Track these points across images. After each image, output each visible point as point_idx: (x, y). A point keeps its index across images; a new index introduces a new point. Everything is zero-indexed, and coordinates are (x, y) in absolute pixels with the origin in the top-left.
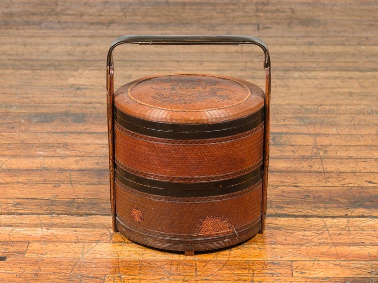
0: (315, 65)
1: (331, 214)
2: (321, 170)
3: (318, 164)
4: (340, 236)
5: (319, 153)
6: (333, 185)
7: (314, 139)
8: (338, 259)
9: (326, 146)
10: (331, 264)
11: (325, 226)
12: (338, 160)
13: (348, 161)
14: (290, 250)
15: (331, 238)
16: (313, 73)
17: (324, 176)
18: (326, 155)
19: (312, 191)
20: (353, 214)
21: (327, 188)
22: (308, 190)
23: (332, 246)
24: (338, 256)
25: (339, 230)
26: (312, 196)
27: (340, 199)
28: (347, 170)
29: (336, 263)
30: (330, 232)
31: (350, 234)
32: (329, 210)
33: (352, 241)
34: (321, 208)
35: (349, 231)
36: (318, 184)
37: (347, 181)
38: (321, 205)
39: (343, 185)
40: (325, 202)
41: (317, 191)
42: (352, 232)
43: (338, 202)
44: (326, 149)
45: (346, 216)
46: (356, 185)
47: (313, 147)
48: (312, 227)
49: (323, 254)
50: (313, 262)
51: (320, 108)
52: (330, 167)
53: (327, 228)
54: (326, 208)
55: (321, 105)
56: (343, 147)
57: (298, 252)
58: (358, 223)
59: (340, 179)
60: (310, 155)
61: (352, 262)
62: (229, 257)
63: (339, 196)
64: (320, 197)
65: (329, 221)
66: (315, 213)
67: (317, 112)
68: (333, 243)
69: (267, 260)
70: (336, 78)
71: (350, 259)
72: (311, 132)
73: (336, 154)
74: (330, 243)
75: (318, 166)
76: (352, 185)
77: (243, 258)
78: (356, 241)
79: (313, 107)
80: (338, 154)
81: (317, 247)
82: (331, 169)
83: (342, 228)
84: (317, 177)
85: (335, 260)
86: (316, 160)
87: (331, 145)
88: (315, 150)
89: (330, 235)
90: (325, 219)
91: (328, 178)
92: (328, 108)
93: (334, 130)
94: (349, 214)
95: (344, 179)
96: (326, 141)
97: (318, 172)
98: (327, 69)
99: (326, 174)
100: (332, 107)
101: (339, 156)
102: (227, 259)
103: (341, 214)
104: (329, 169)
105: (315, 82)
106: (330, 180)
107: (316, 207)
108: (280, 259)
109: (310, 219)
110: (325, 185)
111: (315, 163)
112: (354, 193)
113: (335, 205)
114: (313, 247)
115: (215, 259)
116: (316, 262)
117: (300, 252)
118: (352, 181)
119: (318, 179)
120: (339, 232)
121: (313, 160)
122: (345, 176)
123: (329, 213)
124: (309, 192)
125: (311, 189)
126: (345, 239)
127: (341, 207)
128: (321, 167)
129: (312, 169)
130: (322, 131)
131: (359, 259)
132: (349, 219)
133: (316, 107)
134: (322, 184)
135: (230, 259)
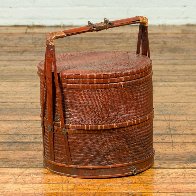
0: (176, 78)
1: (174, 167)
2: (171, 141)
3: (169, 138)
4: (178, 179)
5: (170, 131)
6: (178, 150)
7: (168, 123)
8: (174, 192)
9: (176, 127)
10: (168, 194)
11: (168, 173)
12: (183, 136)
13: (190, 136)
14: (141, 187)
15: (171, 180)
16: (174, 83)
17: (172, 145)
18: (176, 132)
19: (162, 154)
20: (189, 167)
21: (173, 152)
22: (159, 153)
23: (171, 184)
24: (174, 190)
25: (177, 176)
26: (162, 157)
27: (181, 158)
28: (189, 141)
29: (172, 193)
30: (171, 177)
31: (185, 177)
32: (172, 164)
33: (185, 182)
34: (167, 163)
35: (185, 176)
36: (167, 149)
37: (188, 148)
38: (167, 162)
39: (185, 150)
40: (170, 160)
41: (166, 154)
42: (186, 177)
43: (180, 160)
44: (176, 129)
45: (184, 168)
46: (194, 150)
47: (167, 128)
48: (159, 174)
49: (164, 189)
50: (156, 193)
51: (175, 104)
52: (177, 139)
53: (169, 174)
54: (171, 163)
55: (177, 102)
56: (189, 128)
57: (147, 188)
58: (191, 172)
59: (183, 147)
60: (164, 132)
61: (183, 193)
62: (98, 191)
63: (181, 157)
64: (167, 157)
65: (171, 171)
66: (162, 166)
67: (173, 107)
68: (172, 183)
69: (124, 192)
70: (191, 86)
71: (182, 191)
72: (167, 119)
73: (183, 132)
74: (169, 183)
75: (168, 139)
76: (191, 150)
77: (107, 191)
78: (188, 182)
79: (170, 104)
80: (184, 132)
81: (160, 185)
82: (178, 141)
83: (180, 175)
84: (167, 145)
85: (172, 192)
86: (167, 136)
87: (180, 127)
88: (168, 130)
89: (171, 178)
90: (168, 170)
91: (175, 146)
92: (181, 104)
93: (184, 118)
94: (186, 166)
95: (186, 146)
96: (177, 124)
97: (168, 143)
98: (185, 80)
99: (173, 144)
100: (184, 104)
101: (185, 133)
102: (96, 192)
103: (180, 167)
104: (176, 141)
105: (175, 88)
106: (176, 147)
107: (163, 163)
108: (133, 191)
109: (158, 169)
110: (172, 150)
111: (167, 138)
112: (192, 155)
113: (177, 162)
114: (157, 185)
115: (87, 192)
116: (158, 193)
117: (148, 188)
118: (192, 147)
119: (167, 146)
120: (178, 177)
121: (165, 136)
122: (187, 145)
123: (172, 166)
124: (159, 154)
125: (161, 152)
126: (181, 180)
127: (181, 163)
128: (171, 139)
129: (164, 141)
130: (174, 118)
131: (188, 192)
132: (186, 169)
133: (173, 104)
134: (169, 149)
135: (98, 192)
